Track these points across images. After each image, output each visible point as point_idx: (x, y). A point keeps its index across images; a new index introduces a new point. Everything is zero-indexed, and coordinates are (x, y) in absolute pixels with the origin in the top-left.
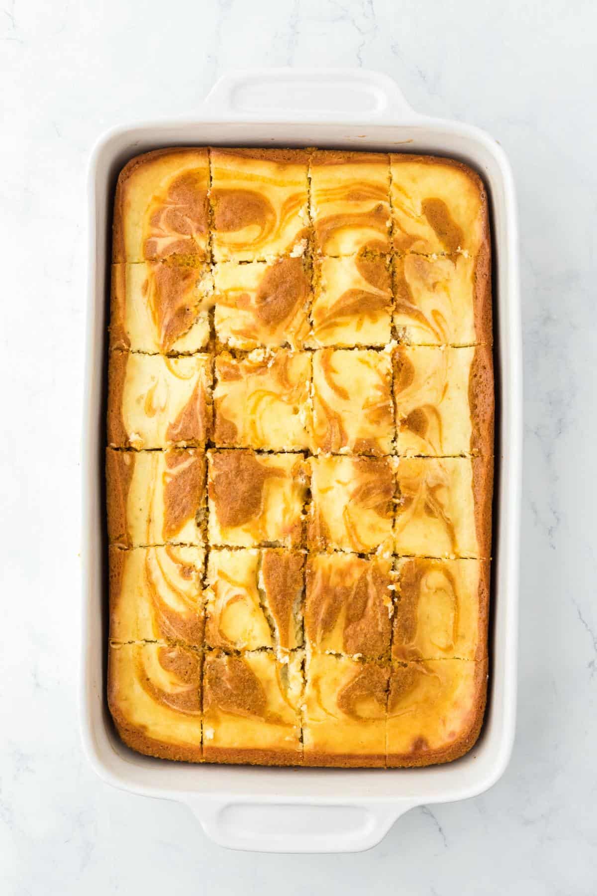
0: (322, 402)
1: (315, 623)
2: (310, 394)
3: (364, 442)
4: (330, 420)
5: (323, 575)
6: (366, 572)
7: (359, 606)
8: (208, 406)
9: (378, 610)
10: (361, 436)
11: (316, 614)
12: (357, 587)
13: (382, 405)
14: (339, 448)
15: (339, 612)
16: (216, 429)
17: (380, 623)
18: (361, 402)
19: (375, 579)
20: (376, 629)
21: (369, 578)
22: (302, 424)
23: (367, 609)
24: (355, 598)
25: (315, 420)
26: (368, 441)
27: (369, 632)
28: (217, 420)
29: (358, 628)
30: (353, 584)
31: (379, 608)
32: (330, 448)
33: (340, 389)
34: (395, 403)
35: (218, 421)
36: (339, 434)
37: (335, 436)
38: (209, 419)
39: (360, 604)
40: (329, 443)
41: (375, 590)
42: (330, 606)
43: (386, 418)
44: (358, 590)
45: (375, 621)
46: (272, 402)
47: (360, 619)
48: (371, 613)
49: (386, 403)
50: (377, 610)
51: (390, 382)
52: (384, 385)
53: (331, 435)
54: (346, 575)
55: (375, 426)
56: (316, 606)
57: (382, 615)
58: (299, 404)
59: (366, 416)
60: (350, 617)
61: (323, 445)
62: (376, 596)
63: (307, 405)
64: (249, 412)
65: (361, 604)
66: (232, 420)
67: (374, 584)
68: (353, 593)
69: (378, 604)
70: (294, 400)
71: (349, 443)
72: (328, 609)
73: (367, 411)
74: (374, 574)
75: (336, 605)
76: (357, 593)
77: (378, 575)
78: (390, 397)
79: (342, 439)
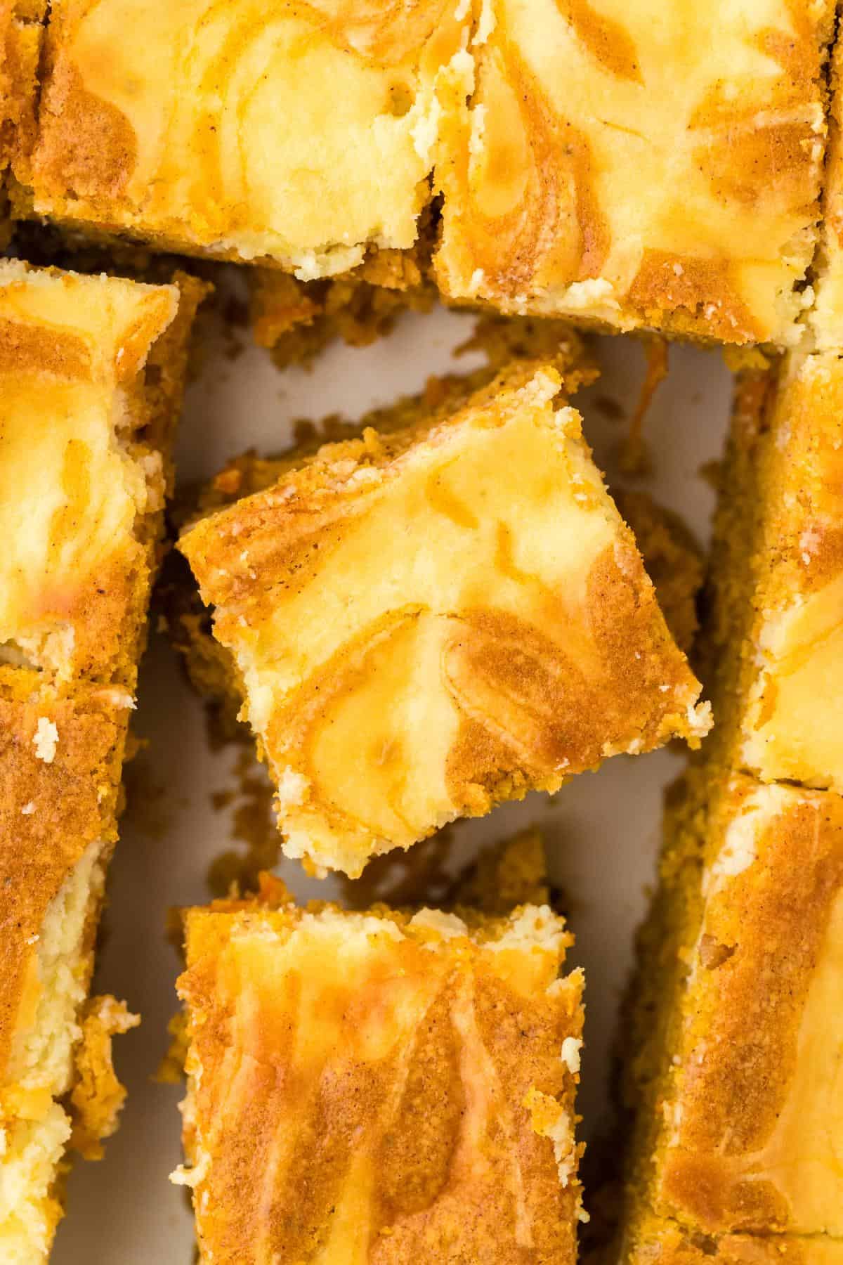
0: (517, 73)
1: (240, 1225)
2: (473, 32)
3: (678, 269)
4: (541, 159)
5: (263, 1017)
6: (445, 997)
7: (425, 1142)
8: (20, 25)
9: (512, 1153)
10: (664, 243)
11: (242, 1187)
12: (414, 1062)
13: (778, 119)
14: (568, 285)
15: (341, 1173)
16: (45, 132)
17: (520, 1208)
18: (689, 96)
19: (489, 1024)
20: (508, 1236)
21: (464, 1021)
22: (420, 161)
23: (462, 1156)
24: (407, 1107)
25: (477, 146)
26: (695, 268)
27: (475, 1252)
28: (51, 91)
29: (431, 1237)
30: (395, 1050)
31: (515, 1147)
32: (528, 278)
33: (605, 28)
34: (829, 119)
35: (56, 97)
36: (573, 222)
37: (552, 229)
38: (18, 81)
39: (431, 1130)
40: (527, 255)
41: (490, 1069)
42: (305, 1150)
43: (782, 182)
44: (419, 1073)
45: (502, 1202)
46: (298, 50)
47: (435, 1199)
48: (480, 1168)
49: (796, 115)
50: (504, 1155)
51: (821, 26)
52: (794, 35)
53: (538, 221)
54: (364, 1015)
55: (734, 206)
56: (242, 1153)
57: (528, 1174)
58: (416, 70)
59: (701, 163)
60: (392, 1192)
61: (500, 261)
62: (498, 1095)
63: (451, 81)
64: (197, 77)
65: (437, 1135)
66: (121, 102)
67: (488, 1044)
68: (397, 1088)
69: (508, 1130)
70: (395, 53)
71: (610, 266)
72: (295, 1162)
73: (707, 139)
74: (485, 1005)
75: (327, 1142)
76: (415, 1089)
77: (500, 1007)
78: (815, 91)
79: (582, 249)
